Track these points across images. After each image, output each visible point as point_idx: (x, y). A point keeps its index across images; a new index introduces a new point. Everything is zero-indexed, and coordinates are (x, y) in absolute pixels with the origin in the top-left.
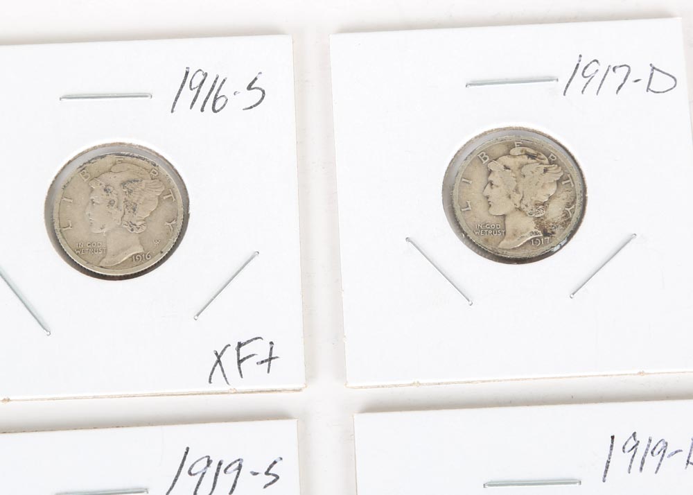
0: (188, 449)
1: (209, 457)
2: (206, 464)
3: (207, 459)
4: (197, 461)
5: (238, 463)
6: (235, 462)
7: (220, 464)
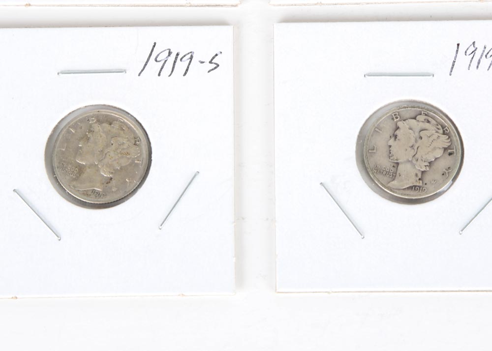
0: (155, 44)
1: (170, 50)
2: (168, 54)
3: (168, 51)
4: (162, 52)
5: (190, 54)
6: (188, 54)
7: (178, 54)
